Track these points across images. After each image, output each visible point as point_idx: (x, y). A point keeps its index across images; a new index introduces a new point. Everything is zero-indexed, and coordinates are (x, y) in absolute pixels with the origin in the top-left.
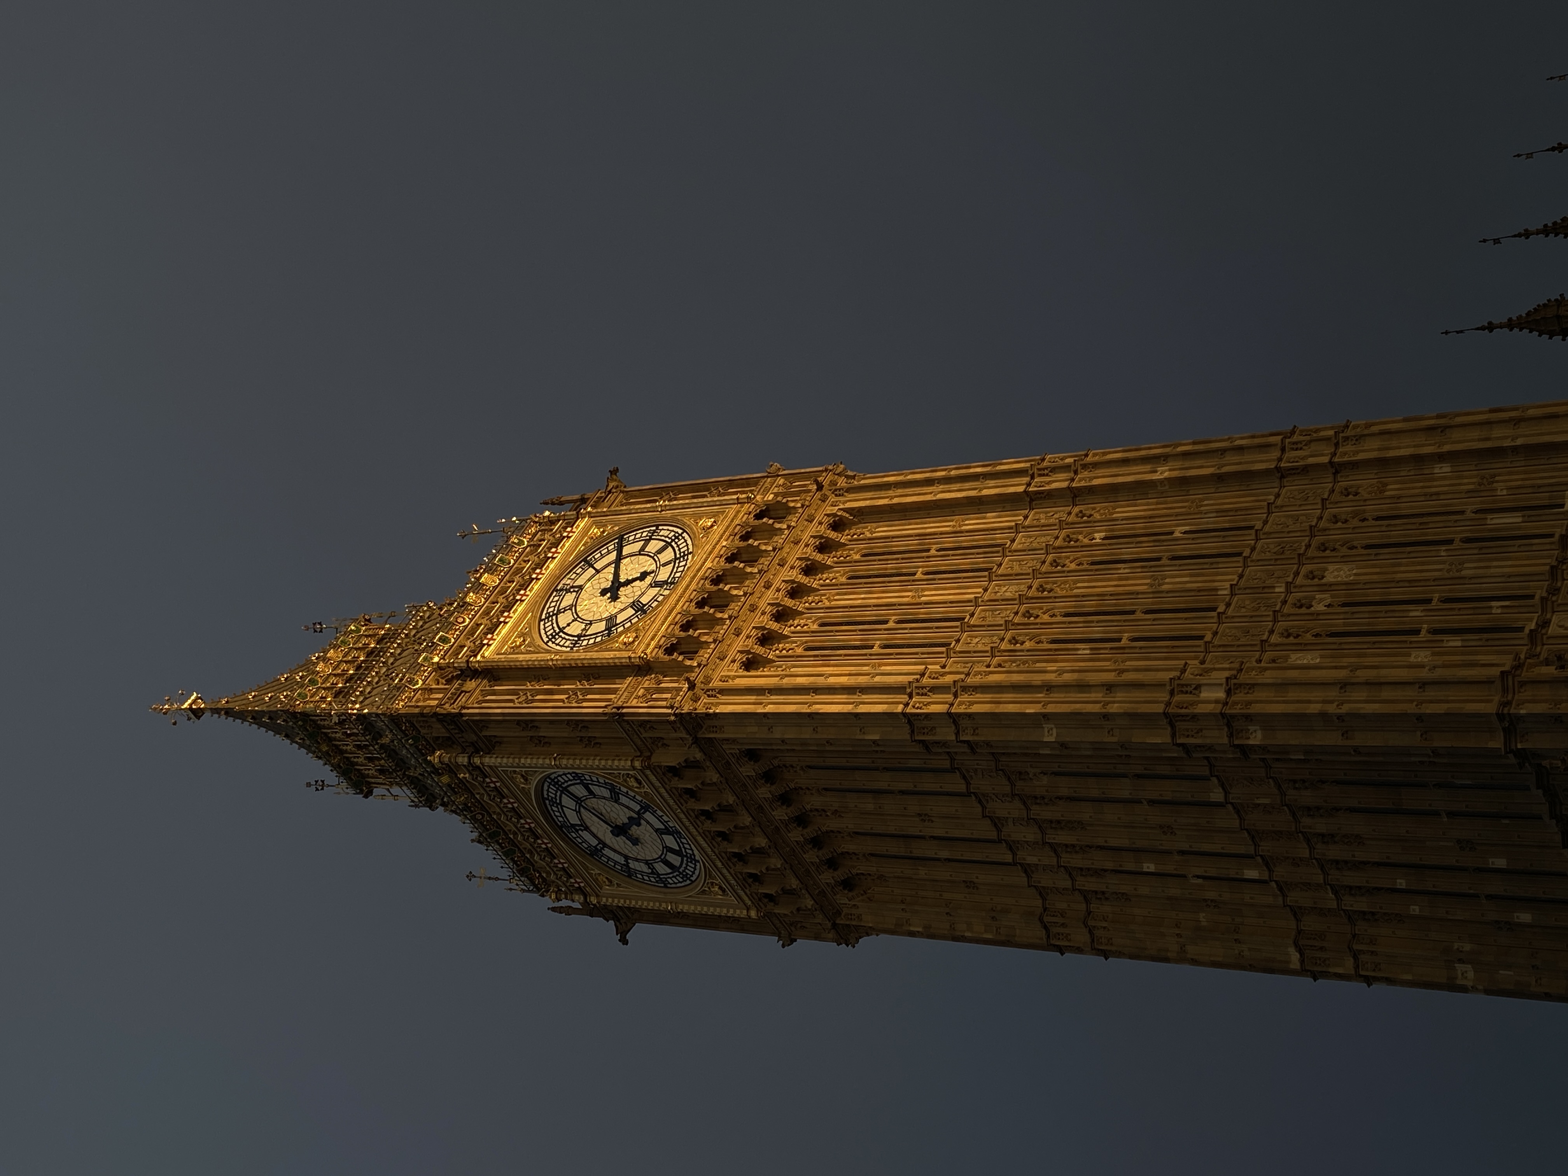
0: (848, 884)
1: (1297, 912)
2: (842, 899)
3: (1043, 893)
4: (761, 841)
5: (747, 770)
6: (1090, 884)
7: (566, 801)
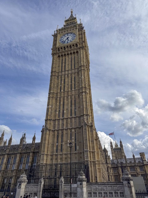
0: (59, 56)
1: (57, 94)
2: (57, 55)
3: (58, 73)
4: (66, 50)
5: (75, 51)
6: (60, 77)
7: (71, 35)
